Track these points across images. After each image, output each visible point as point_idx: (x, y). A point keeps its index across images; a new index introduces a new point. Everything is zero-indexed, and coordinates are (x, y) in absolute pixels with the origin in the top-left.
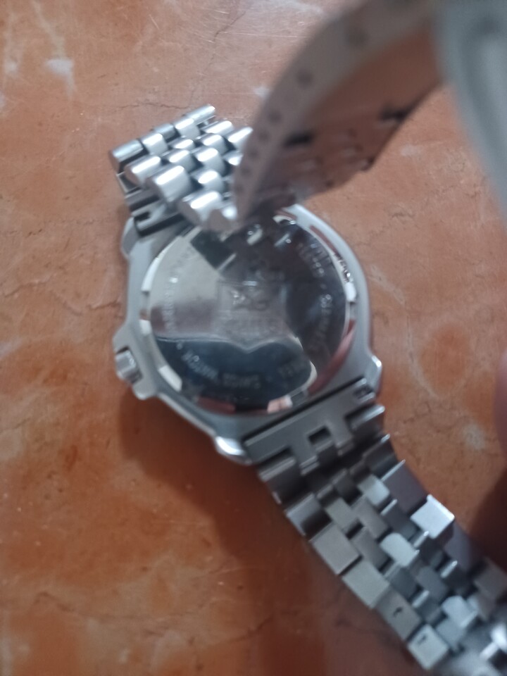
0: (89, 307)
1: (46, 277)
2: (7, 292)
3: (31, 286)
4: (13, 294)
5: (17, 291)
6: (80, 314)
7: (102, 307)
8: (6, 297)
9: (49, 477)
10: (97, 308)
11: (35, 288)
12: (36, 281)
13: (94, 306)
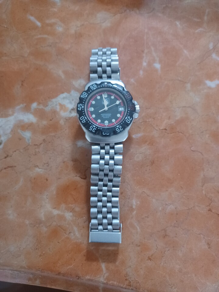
0: (159, 129)
1: (150, 120)
2: (140, 122)
3: (146, 121)
4: (142, 122)
5: (143, 122)
6: (157, 130)
7: (162, 129)
8: (140, 123)
9: (147, 166)
10: (161, 130)
11: (147, 122)
12: (148, 120)
13: (161, 129)
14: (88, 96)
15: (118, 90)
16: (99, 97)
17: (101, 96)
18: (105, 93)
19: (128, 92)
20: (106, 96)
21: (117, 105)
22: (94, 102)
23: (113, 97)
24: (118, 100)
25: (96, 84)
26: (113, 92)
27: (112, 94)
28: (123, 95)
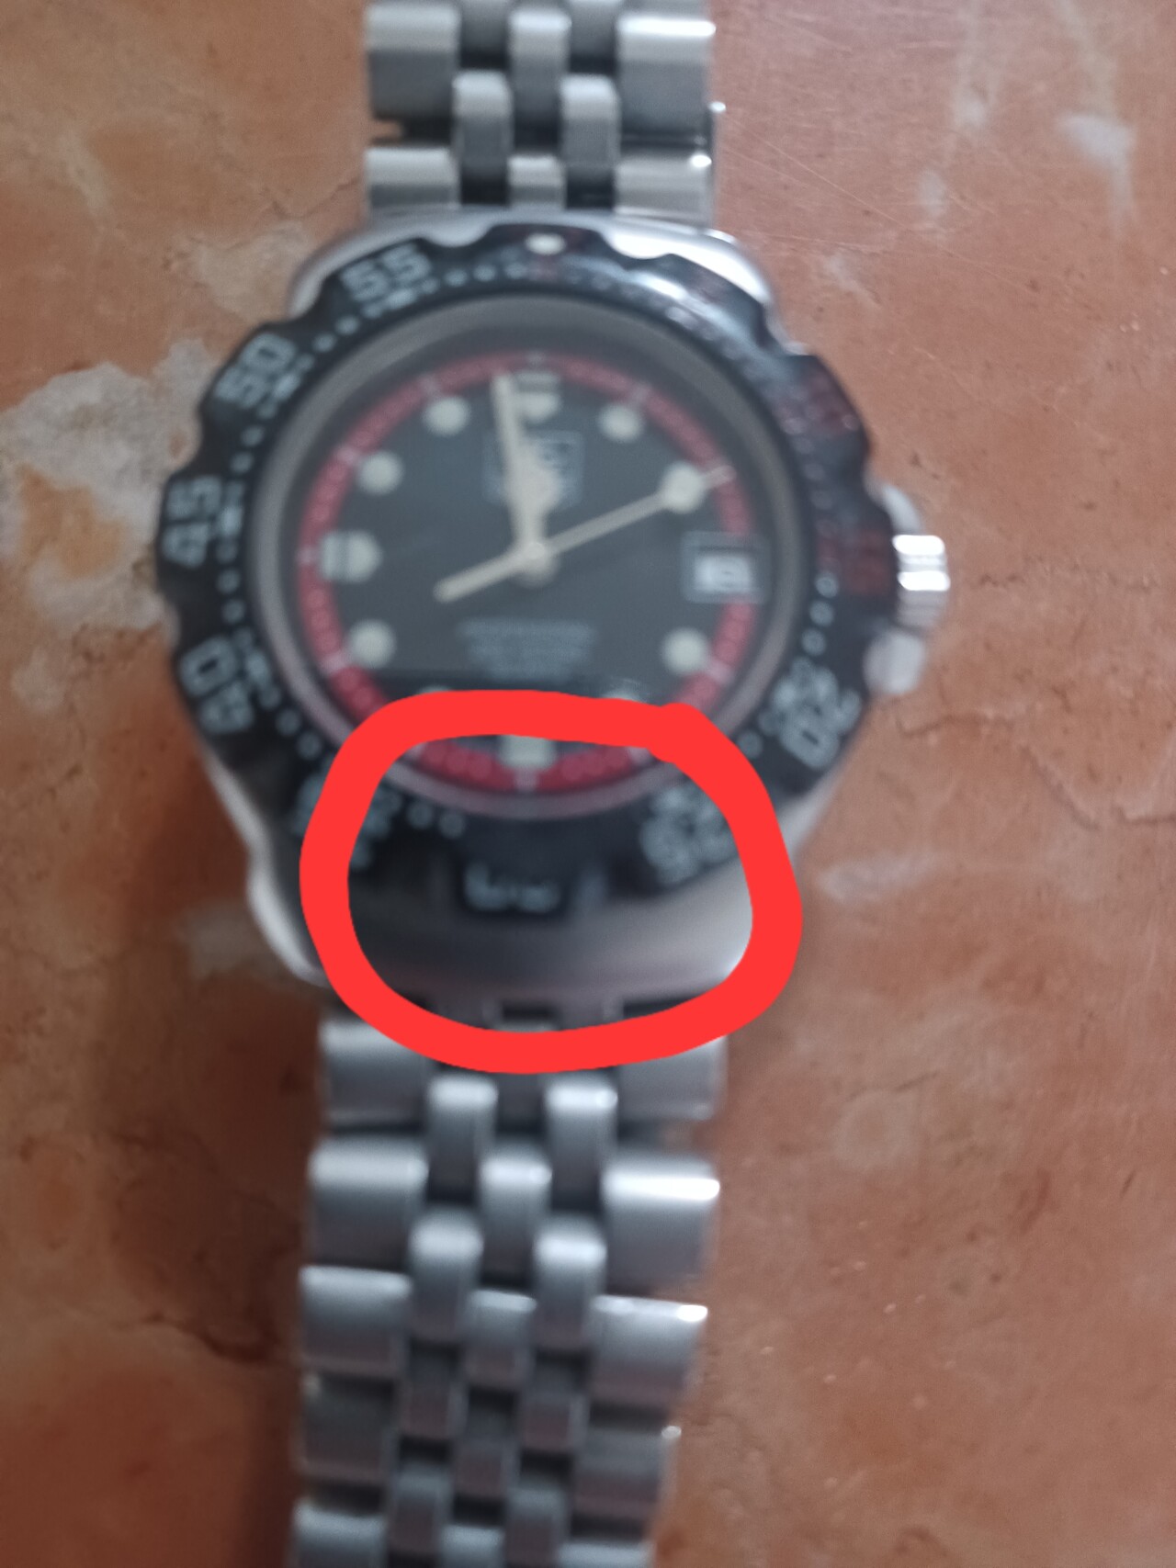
0: (1119, 813)
1: (1017, 707)
2: (909, 724)
3: (974, 722)
4: (922, 732)
5: (935, 726)
6: (1093, 827)
7: (1152, 822)
8: (909, 735)
10: (1141, 822)
11: (985, 730)
12: (989, 712)
13: (1132, 814)
14: (310, 382)
15: (696, 339)
16: (448, 415)
17: (478, 396)
18: (526, 366)
19: (810, 365)
20: (542, 405)
21: (671, 526)
22: (381, 472)
23: (621, 423)
24: (683, 454)
25: (424, 247)
26: (635, 361)
27: (618, 382)
28: (752, 394)
